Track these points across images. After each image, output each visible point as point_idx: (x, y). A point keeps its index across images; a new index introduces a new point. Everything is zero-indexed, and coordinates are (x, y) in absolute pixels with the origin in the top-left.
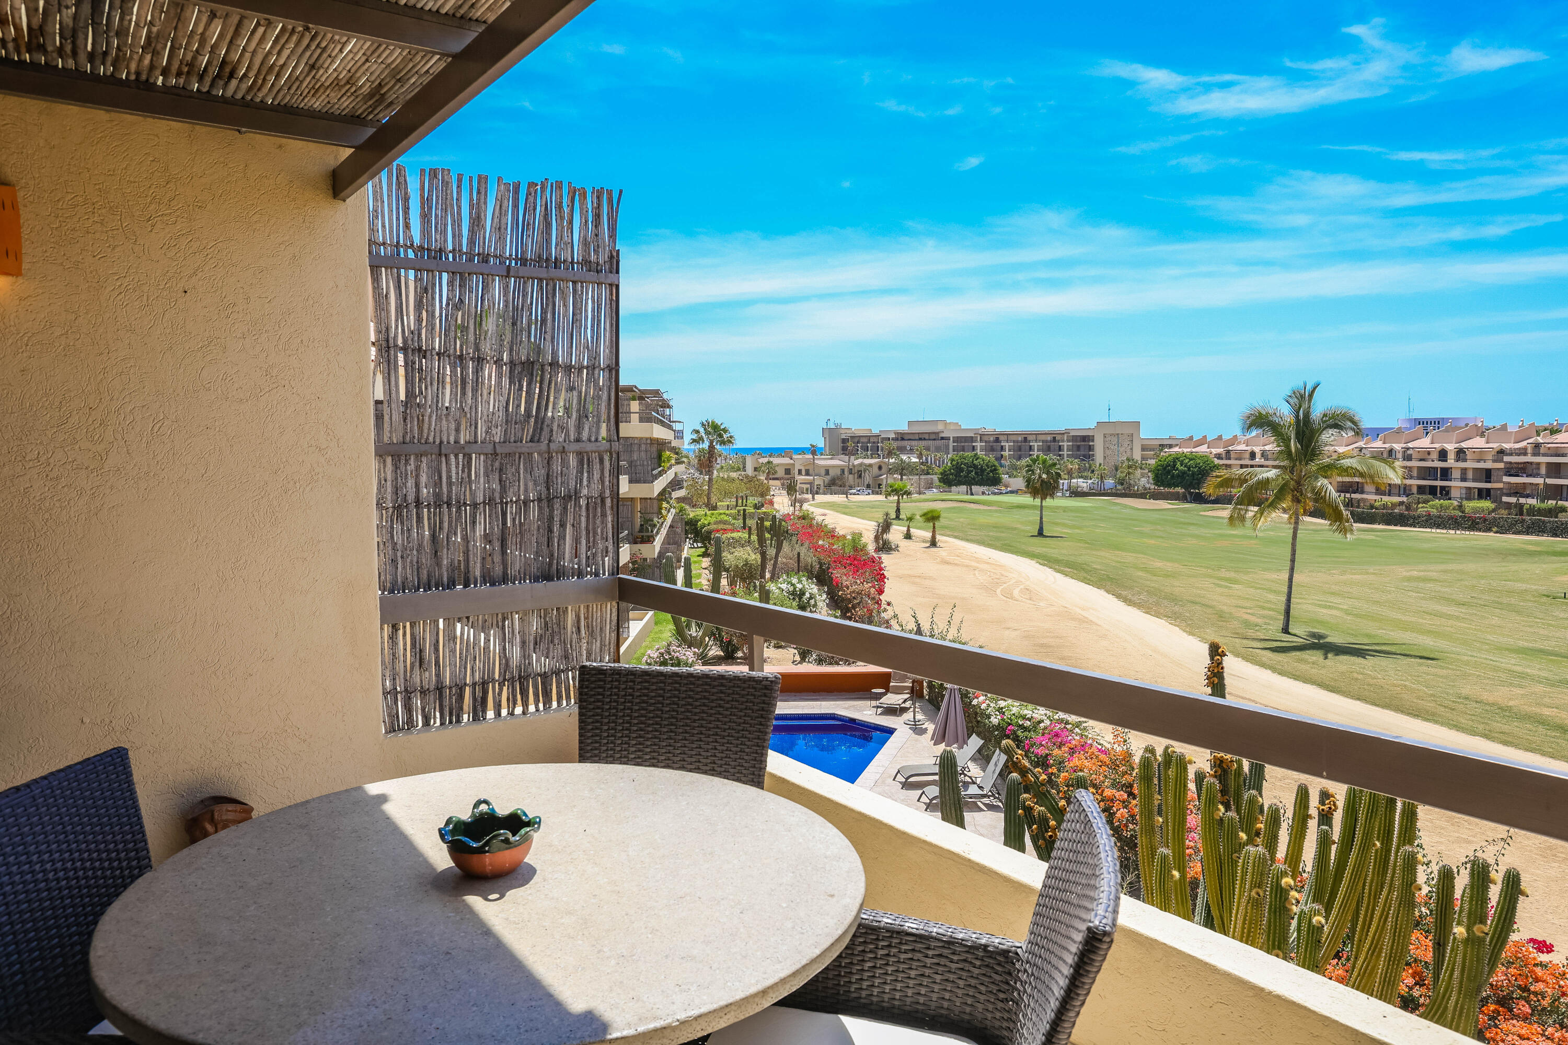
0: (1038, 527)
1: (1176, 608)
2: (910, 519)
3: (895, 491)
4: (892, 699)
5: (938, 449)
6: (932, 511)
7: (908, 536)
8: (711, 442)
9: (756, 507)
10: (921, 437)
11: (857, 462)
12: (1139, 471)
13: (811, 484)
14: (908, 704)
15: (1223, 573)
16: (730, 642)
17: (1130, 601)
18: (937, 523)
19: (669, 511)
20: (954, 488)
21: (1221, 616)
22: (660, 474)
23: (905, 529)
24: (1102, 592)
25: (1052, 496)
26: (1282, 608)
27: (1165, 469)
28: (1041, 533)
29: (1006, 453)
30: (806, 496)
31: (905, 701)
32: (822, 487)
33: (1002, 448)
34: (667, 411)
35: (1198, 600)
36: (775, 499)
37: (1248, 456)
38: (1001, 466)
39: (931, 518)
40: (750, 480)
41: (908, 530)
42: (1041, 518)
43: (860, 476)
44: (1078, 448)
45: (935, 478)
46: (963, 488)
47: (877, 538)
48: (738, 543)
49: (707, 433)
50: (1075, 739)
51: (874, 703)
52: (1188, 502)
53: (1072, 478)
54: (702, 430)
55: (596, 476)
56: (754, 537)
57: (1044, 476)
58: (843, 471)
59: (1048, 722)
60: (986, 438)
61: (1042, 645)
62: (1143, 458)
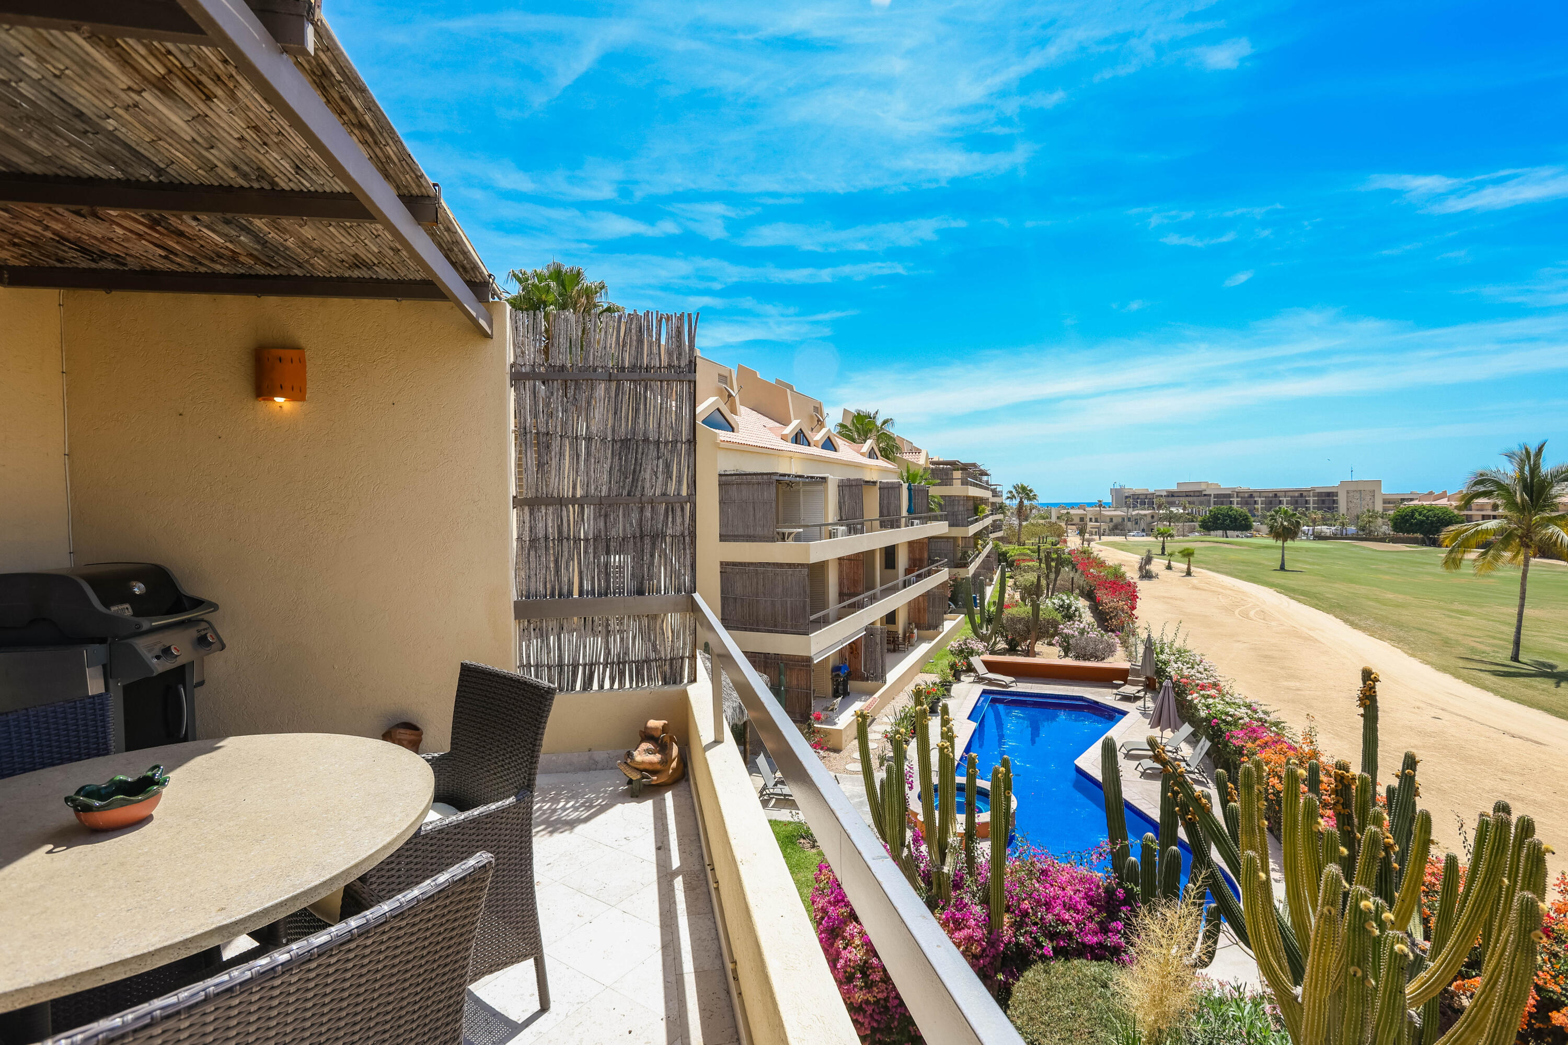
0: (1280, 563)
1: (1401, 633)
2: (1171, 555)
3: (1162, 534)
4: (1129, 689)
5: (1201, 503)
6: (1188, 549)
7: (1169, 567)
8: (1021, 499)
9: (1053, 544)
10: (1187, 494)
11: (1134, 513)
12: (1380, 519)
13: (1099, 528)
14: (1141, 694)
15: (1456, 606)
16: (1013, 639)
17: (1357, 625)
18: (1192, 559)
19: (984, 547)
20: (1212, 532)
21: (1446, 642)
22: (976, 520)
23: (1167, 562)
24: (1331, 617)
25: (1293, 539)
26: (1512, 638)
27: (1403, 518)
28: (1282, 568)
29: (1259, 506)
30: (1094, 537)
31: (1139, 692)
32: (1107, 531)
33: (1256, 502)
34: (985, 478)
35: (1424, 627)
36: (1068, 539)
37: (1490, 507)
38: (1254, 515)
39: (1187, 554)
40: (1052, 525)
41: (1169, 563)
42: (1283, 556)
43: (1137, 523)
44: (1323, 502)
45: (1197, 524)
46: (1220, 532)
47: (1141, 568)
48: (1031, 569)
49: (1018, 493)
50: (1268, 736)
51: (1115, 691)
52: (1427, 545)
53: (1314, 525)
54: (1014, 491)
55: (679, 520)
56: (1043, 566)
57: (1285, 523)
58: (1123, 519)
59: (1247, 720)
60: (1242, 495)
61: (1266, 657)
62: (1385, 510)
